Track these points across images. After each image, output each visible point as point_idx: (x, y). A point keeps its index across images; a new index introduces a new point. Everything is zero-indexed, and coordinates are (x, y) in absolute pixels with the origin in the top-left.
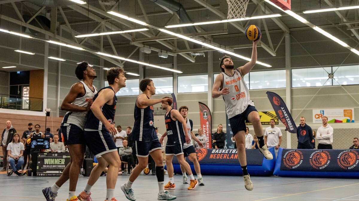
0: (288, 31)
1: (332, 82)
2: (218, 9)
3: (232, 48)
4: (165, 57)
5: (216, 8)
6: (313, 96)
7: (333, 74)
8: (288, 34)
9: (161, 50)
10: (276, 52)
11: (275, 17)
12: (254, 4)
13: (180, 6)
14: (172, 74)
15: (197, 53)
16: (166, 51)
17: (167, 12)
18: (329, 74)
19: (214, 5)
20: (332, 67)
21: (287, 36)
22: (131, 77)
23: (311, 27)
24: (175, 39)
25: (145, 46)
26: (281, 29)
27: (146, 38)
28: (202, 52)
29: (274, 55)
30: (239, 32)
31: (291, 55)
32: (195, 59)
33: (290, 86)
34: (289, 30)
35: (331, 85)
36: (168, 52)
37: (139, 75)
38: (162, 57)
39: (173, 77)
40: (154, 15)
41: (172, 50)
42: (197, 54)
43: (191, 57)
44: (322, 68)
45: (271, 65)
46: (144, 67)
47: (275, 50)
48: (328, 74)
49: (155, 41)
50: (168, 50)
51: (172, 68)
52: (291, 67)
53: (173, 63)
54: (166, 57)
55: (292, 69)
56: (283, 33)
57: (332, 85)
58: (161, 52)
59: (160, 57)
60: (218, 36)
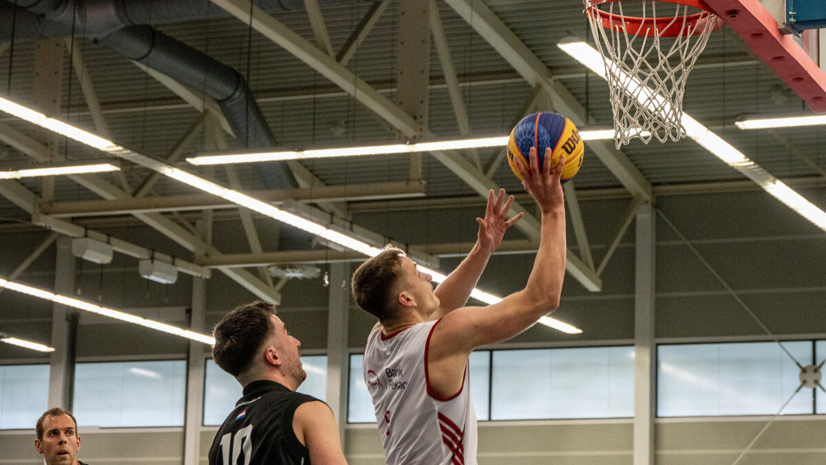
0: (646, 196)
1: (812, 399)
2: (390, 97)
3: (432, 254)
4: (163, 281)
5: (383, 94)
6: (738, 455)
7: (816, 370)
8: (649, 207)
9: (153, 250)
10: (602, 277)
11: (602, 141)
12: (526, 85)
13: (236, 78)
14: (183, 350)
15: (292, 267)
16: (169, 258)
17: (178, 104)
18: (804, 371)
19: (375, 83)
20: (814, 341)
21: (644, 217)
22: (18, 357)
23: (757, 181)
24: (207, 210)
25: (91, 233)
26: (621, 186)
27: (94, 204)
28: (310, 265)
29: (593, 287)
30: (464, 192)
31: (657, 291)
32: (280, 292)
33: (651, 411)
34: (653, 192)
35: (810, 411)
36: (178, 261)
37: (52, 350)
38: (152, 278)
39: (188, 359)
40: (143, 109)
41: (192, 254)
42: (291, 274)
43: (266, 283)
44: (776, 345)
45: (578, 327)
46: (74, 316)
47: (597, 266)
48: (798, 370)
49: (130, 215)
50: (177, 253)
51: (187, 324)
52: (657, 335)
53: (190, 303)
54: (170, 282)
55: (658, 345)
56: (628, 201)
57: (815, 413)
58: (152, 259)
59: (144, 279)
60: (385, 204)
